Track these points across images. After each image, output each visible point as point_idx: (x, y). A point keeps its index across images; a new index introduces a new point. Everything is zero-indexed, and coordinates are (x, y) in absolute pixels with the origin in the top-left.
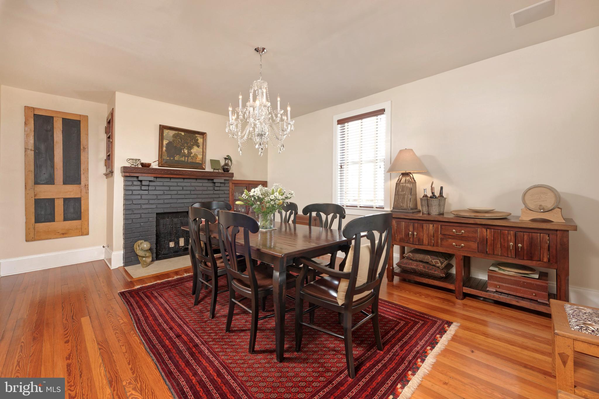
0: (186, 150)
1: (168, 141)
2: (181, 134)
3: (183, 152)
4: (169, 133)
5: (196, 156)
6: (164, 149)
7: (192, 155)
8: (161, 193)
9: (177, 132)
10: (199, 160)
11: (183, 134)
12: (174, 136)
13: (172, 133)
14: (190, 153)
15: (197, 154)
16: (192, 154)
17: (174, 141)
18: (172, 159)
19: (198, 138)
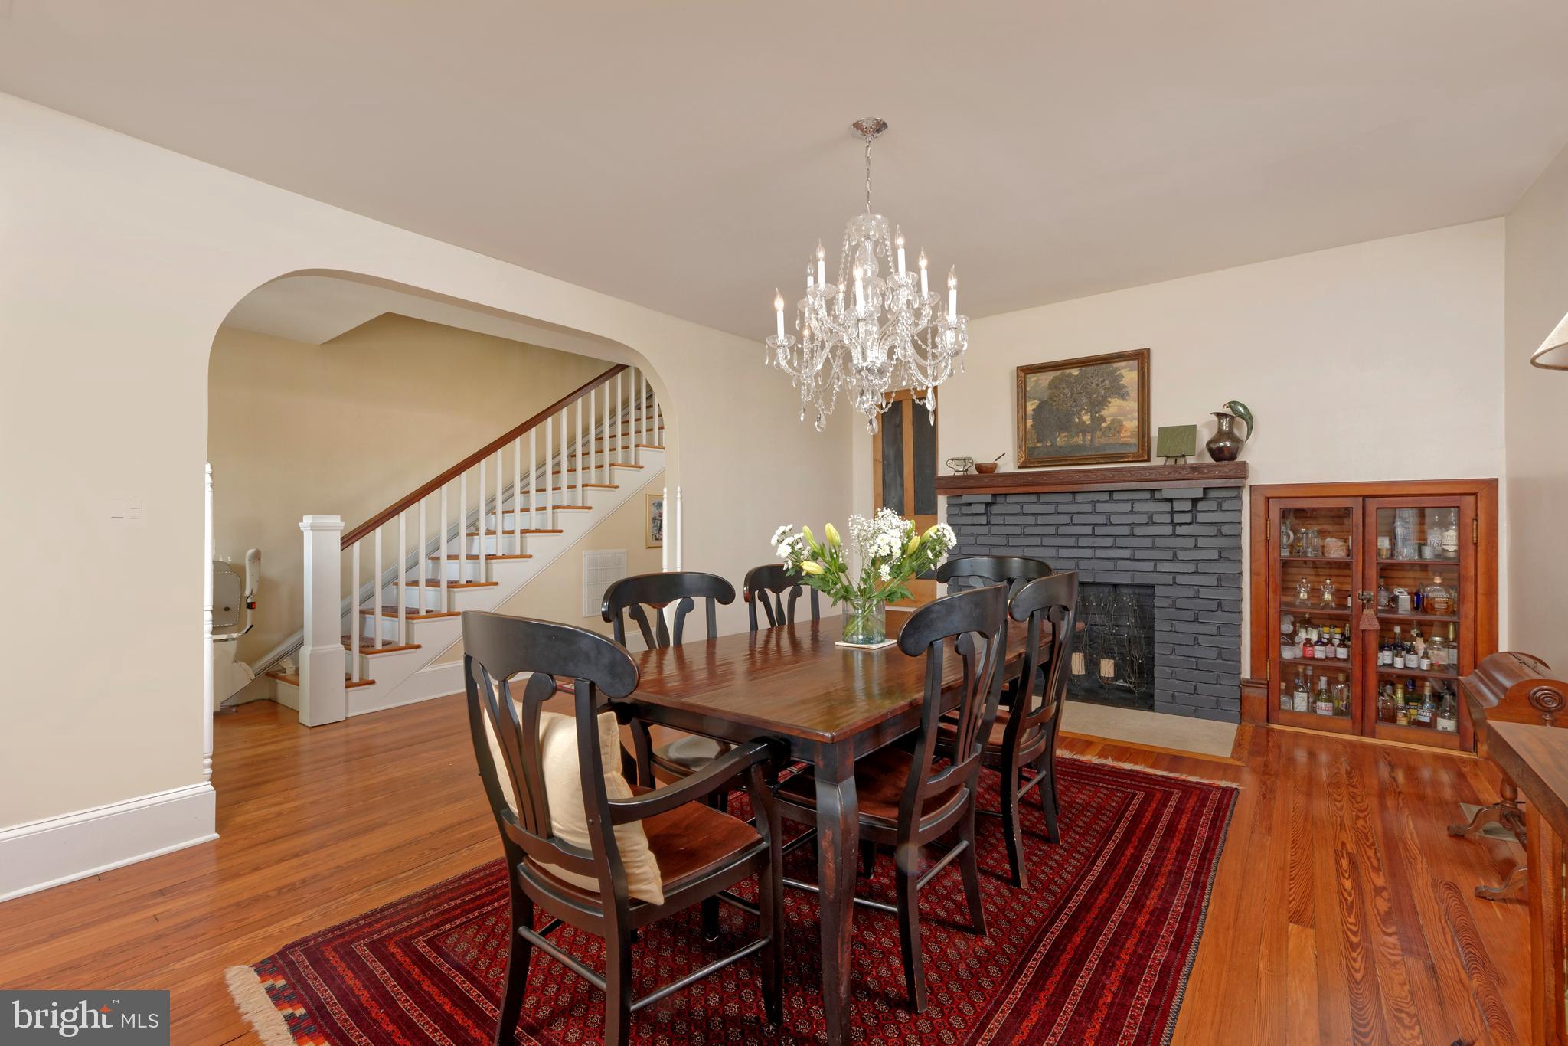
0: (1086, 414)
1: (1037, 402)
2: (1070, 375)
3: (1077, 420)
4: (1040, 382)
5: (1117, 426)
6: (1030, 422)
7: (1104, 425)
8: (1017, 530)
9: (1058, 373)
10: (1129, 434)
11: (1075, 372)
12: (1054, 385)
13: (1046, 378)
14: (1098, 420)
15: (1122, 418)
16: (1105, 421)
17: (1051, 398)
18: (1049, 444)
19: (1122, 371)
